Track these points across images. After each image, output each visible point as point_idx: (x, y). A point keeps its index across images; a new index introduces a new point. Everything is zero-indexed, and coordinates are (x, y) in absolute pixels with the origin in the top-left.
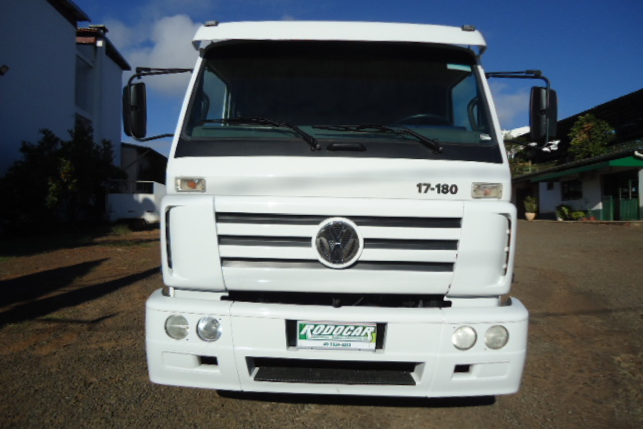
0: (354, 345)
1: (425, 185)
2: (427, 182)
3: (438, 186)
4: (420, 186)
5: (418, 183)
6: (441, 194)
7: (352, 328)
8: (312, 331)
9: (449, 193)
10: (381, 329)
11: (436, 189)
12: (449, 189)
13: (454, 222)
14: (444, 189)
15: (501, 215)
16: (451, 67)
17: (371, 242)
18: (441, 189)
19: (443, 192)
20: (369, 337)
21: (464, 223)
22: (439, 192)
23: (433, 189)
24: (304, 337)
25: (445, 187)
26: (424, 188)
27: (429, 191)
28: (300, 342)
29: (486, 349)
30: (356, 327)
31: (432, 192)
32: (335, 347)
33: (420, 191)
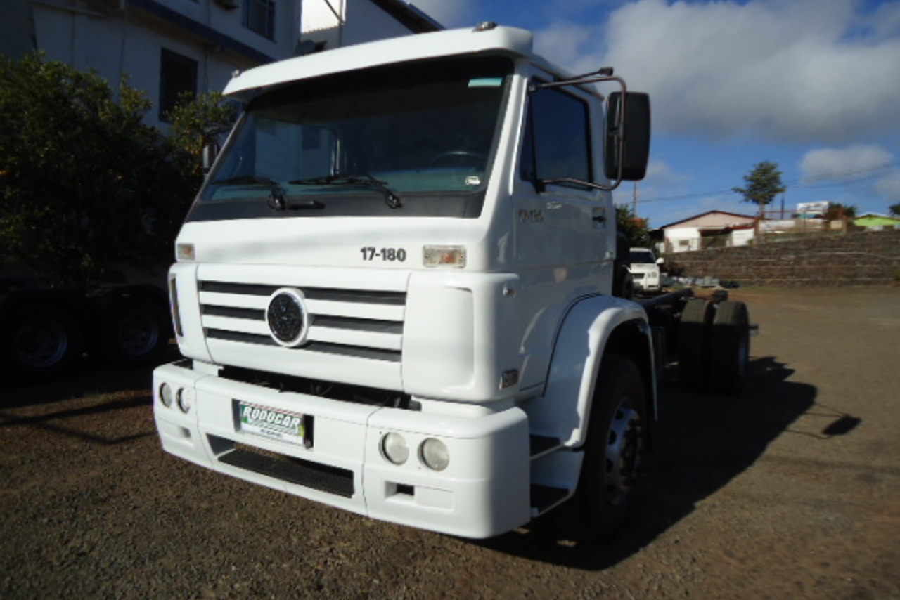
0: (286, 437)
1: (369, 249)
2: (371, 245)
3: (383, 251)
4: (364, 250)
5: (362, 247)
6: (388, 261)
7: (282, 416)
8: (251, 414)
9: (397, 260)
10: (308, 422)
11: (382, 255)
12: (396, 254)
13: (397, 298)
14: (390, 255)
15: (461, 291)
16: (473, 83)
17: (318, 320)
18: (387, 254)
19: (389, 258)
20: (297, 430)
21: (409, 299)
22: (384, 258)
23: (378, 255)
24: (246, 420)
25: (392, 252)
26: (369, 253)
27: (375, 257)
28: (244, 425)
29: (420, 468)
30: (285, 416)
31: (378, 257)
32: (268, 435)
33: (365, 257)
